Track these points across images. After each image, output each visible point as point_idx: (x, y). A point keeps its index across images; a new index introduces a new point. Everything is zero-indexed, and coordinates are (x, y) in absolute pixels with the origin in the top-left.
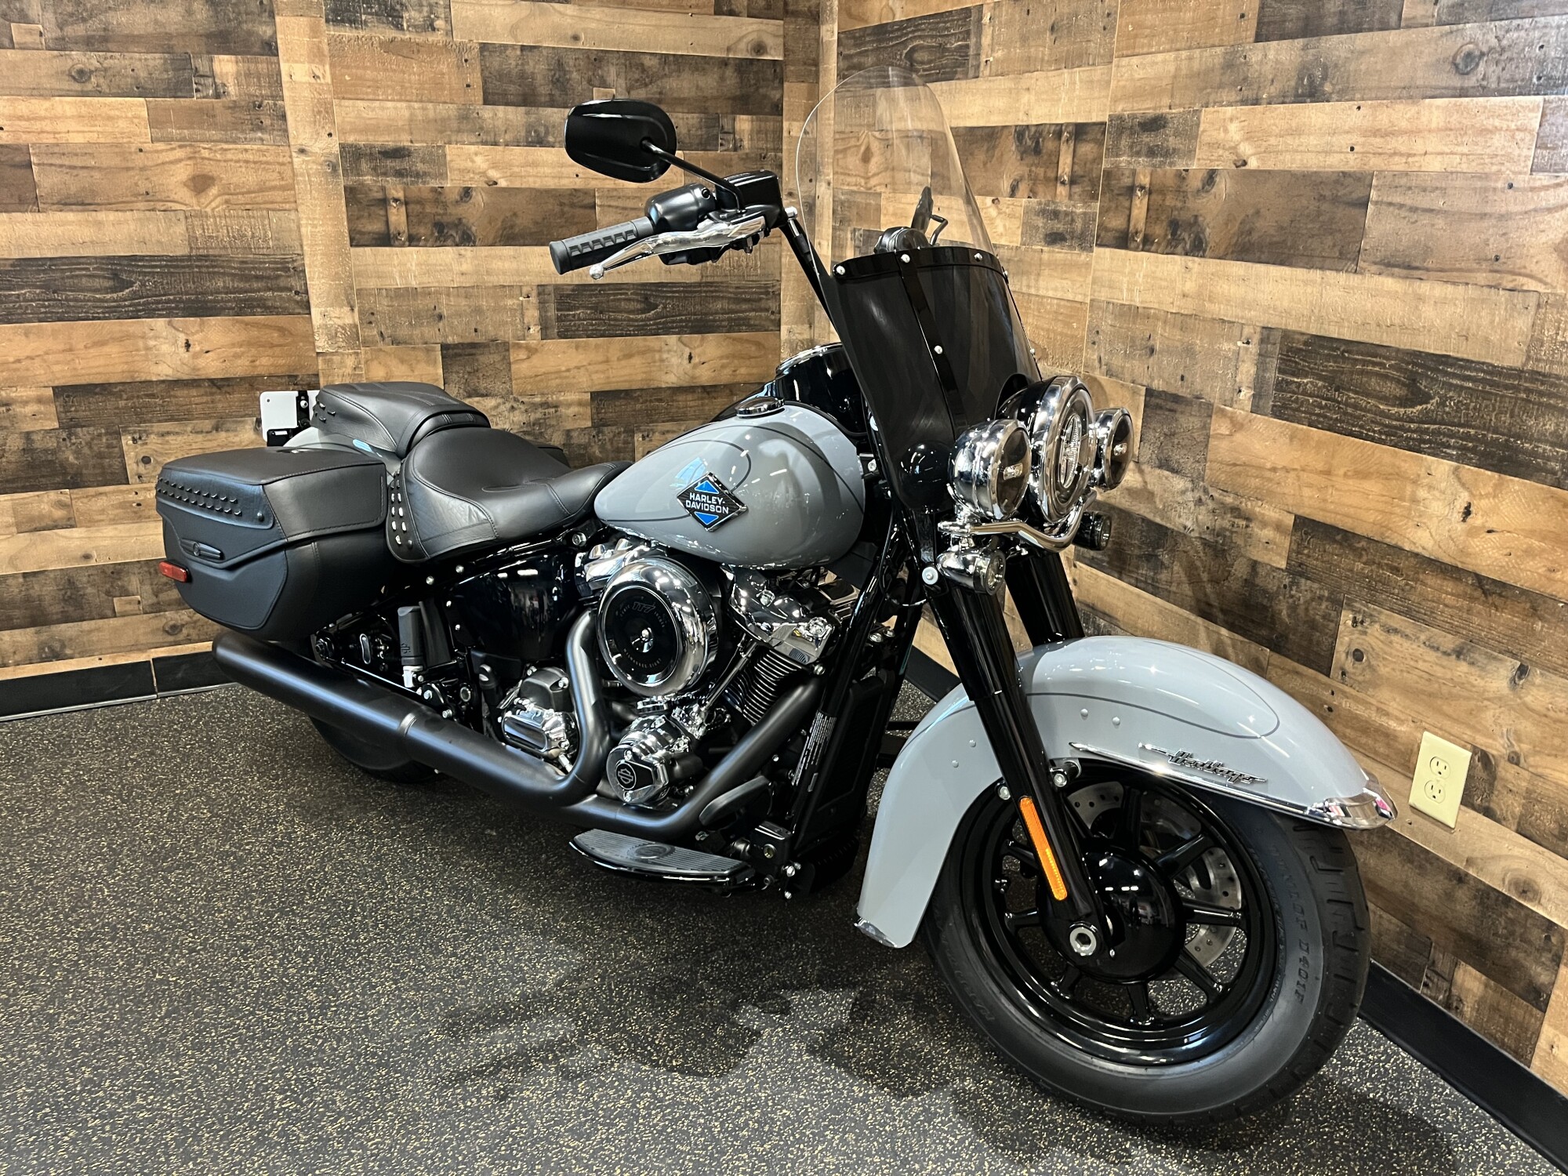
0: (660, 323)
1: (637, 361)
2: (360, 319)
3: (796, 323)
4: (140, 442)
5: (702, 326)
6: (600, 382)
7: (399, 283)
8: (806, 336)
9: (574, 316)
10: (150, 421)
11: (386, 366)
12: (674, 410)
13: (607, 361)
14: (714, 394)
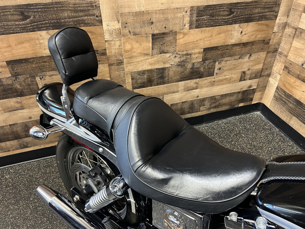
0: (234, 20)
1: (222, 35)
2: (122, 26)
3: (283, 16)
4: (43, 79)
5: (248, 20)
6: (208, 45)
7: (137, 9)
8: (285, 21)
9: (203, 18)
10: (45, 71)
11: (131, 44)
12: (231, 53)
13: (211, 36)
14: (246, 46)
